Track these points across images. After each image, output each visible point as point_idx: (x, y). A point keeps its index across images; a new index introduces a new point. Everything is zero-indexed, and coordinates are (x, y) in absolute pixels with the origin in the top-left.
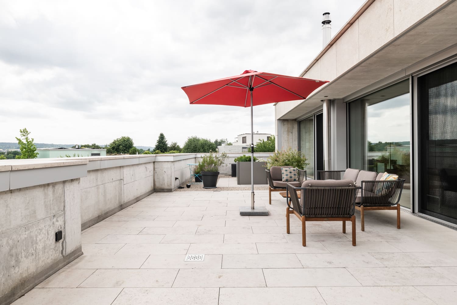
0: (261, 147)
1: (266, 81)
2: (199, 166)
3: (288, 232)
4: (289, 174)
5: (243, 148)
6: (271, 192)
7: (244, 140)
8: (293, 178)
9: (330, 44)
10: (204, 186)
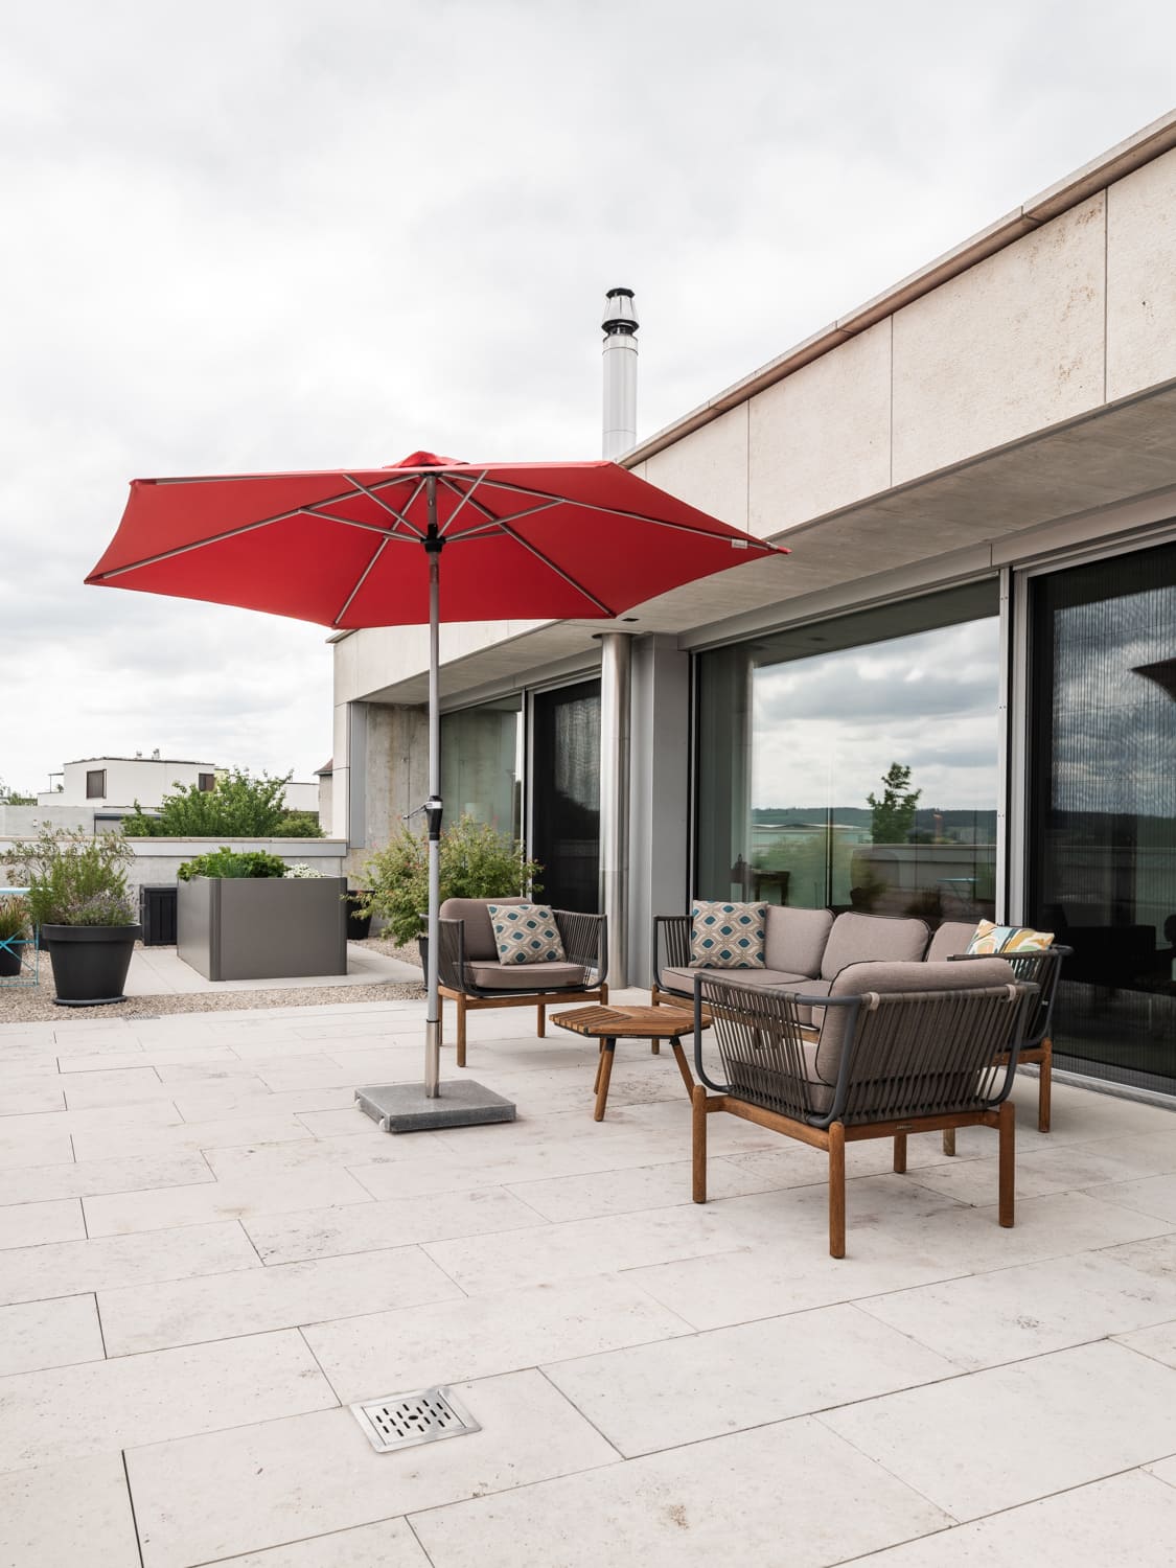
0: (187, 817)
1: (490, 522)
2: (35, 901)
3: (700, 1196)
4: (525, 930)
5: (98, 818)
6: (467, 1011)
7: (95, 784)
8: (544, 949)
9: (718, 407)
10: (60, 996)
